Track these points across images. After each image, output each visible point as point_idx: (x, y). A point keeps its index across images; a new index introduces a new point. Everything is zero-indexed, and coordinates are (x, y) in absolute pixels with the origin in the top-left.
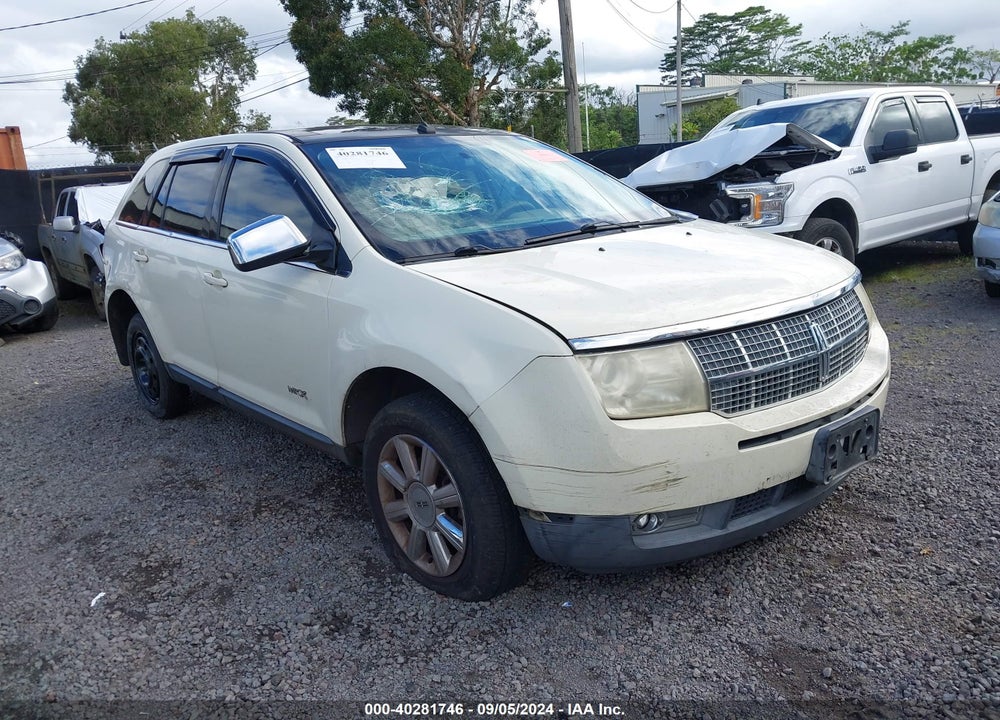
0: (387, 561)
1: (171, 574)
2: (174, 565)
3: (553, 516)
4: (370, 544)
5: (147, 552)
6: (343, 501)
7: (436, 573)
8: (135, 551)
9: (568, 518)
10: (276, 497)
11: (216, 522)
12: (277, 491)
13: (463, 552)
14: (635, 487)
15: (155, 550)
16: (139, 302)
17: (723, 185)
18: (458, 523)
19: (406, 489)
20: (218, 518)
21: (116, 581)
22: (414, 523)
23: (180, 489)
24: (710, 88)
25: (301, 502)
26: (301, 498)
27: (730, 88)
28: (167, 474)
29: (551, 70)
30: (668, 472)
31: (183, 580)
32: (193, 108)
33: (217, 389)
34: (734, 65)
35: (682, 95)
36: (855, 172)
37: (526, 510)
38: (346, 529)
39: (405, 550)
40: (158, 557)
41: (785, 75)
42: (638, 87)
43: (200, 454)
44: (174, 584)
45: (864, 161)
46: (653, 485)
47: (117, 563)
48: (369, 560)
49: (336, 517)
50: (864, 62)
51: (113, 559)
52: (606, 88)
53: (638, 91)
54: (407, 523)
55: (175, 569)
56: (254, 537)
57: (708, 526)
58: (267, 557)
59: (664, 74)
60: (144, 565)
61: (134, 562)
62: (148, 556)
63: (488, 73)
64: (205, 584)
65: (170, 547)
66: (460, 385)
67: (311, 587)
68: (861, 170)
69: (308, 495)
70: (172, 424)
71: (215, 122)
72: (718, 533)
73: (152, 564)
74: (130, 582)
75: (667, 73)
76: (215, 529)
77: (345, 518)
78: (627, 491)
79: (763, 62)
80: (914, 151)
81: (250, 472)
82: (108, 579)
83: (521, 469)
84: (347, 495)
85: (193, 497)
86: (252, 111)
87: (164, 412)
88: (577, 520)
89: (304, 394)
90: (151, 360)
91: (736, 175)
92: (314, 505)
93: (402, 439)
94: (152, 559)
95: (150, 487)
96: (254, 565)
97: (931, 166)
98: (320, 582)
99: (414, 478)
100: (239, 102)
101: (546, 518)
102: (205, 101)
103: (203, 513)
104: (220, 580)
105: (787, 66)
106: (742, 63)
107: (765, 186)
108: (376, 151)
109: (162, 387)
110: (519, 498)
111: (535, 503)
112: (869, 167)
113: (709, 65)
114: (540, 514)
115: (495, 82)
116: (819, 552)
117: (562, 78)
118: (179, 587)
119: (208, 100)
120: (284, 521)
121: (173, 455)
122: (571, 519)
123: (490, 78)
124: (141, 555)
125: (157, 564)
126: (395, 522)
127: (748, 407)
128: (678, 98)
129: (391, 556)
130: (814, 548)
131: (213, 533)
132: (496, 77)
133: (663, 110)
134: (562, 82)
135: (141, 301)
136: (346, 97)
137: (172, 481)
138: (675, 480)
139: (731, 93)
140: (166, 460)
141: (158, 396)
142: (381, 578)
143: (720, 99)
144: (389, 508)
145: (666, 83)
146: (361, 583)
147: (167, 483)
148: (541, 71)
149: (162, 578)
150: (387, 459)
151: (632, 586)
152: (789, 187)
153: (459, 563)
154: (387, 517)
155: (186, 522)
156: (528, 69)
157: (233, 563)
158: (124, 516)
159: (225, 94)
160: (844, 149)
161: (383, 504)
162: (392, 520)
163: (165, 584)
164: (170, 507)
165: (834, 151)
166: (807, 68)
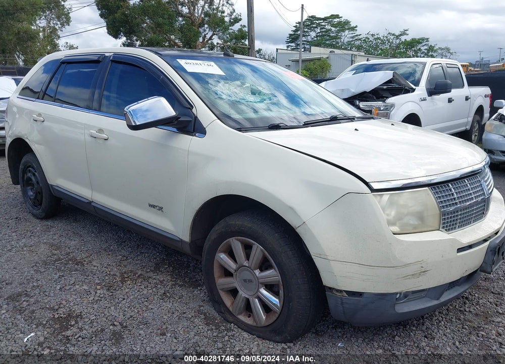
0: (216, 315)
1: (77, 322)
2: (77, 316)
3: (349, 293)
4: (202, 304)
5: (56, 307)
6: (176, 275)
7: (255, 324)
8: (48, 306)
9: (360, 294)
10: (131, 271)
11: (98, 287)
12: (130, 268)
13: (279, 312)
14: (402, 276)
15: (62, 306)
16: (34, 147)
17: (357, 102)
18: (276, 294)
19: (235, 271)
20: (98, 284)
21: (40, 327)
22: (241, 292)
23: (66, 264)
24: (315, 54)
25: (148, 275)
26: (147, 272)
27: (324, 54)
28: (55, 255)
29: (241, 35)
30: (422, 267)
31: (87, 327)
32: (32, 38)
33: (90, 203)
34: (323, 43)
35: (302, 55)
36: (422, 100)
37: (330, 288)
38: (183, 294)
39: (231, 309)
40: (64, 310)
41: (348, 50)
42: (277, 49)
43: (73, 242)
44: (81, 329)
45: (425, 95)
46: (413, 275)
47: (37, 315)
48: (205, 314)
49: (175, 285)
50: (386, 48)
51: (33, 312)
52: (258, 49)
53: (277, 51)
54: (234, 292)
55: (79, 319)
56: (126, 297)
57: (430, 298)
58: (139, 311)
59: (288, 45)
60: (56, 316)
61: (49, 315)
62: (57, 310)
63: (207, 34)
64: (102, 330)
65: (72, 304)
66: (291, 208)
67: (174, 332)
68: (424, 100)
69: (151, 271)
70: (49, 223)
71: (44, 47)
72: (435, 302)
73: (62, 315)
74: (50, 328)
75: (290, 44)
76: (99, 292)
77: (180, 286)
78: (398, 278)
79: (338, 43)
80: (450, 92)
81: (109, 255)
82: (34, 326)
83: (332, 263)
84: (177, 271)
85: (76, 270)
86: (67, 43)
87: (44, 215)
88: (365, 296)
89: (161, 209)
90: (38, 183)
91: (363, 97)
92: (158, 277)
93: (237, 240)
94: (61, 312)
95: (45, 263)
96: (131, 316)
97: (453, 100)
98: (180, 329)
99: (244, 264)
100: (59, 37)
101: (345, 294)
102: (39, 35)
103: (86, 281)
104: (111, 327)
105: (349, 46)
106: (327, 42)
107: (380, 103)
108: (206, 64)
109: (44, 199)
110: (327, 281)
111: (339, 284)
112: (428, 98)
113: (311, 42)
114: (341, 291)
115: (211, 38)
116: (470, 312)
117: (247, 40)
118: (85, 332)
119: (41, 34)
120: (143, 287)
121: (56, 242)
122: (361, 295)
123: (208, 36)
124: (52, 309)
125: (65, 316)
126: (224, 291)
127: (455, 228)
128: (300, 57)
129: (220, 312)
130: (467, 310)
131: (98, 295)
132: (212, 36)
133: (290, 63)
134: (247, 43)
135: (36, 145)
136: (127, 39)
137: (59, 259)
138: (424, 272)
139: (325, 56)
140: (52, 245)
141: (41, 204)
142: (218, 327)
143: (319, 59)
144: (222, 282)
145: (289, 49)
146: (206, 329)
147: (56, 260)
148: (236, 35)
149: (72, 326)
150: (222, 252)
151: (374, 332)
152: (393, 106)
153: (275, 318)
154: (218, 288)
155: (77, 287)
156: (229, 34)
157: (117, 315)
158: (33, 282)
159: (51, 32)
160: (417, 88)
161: (216, 279)
162: (222, 290)
163: (75, 330)
164: (63, 276)
165: (412, 88)
166: (359, 48)
